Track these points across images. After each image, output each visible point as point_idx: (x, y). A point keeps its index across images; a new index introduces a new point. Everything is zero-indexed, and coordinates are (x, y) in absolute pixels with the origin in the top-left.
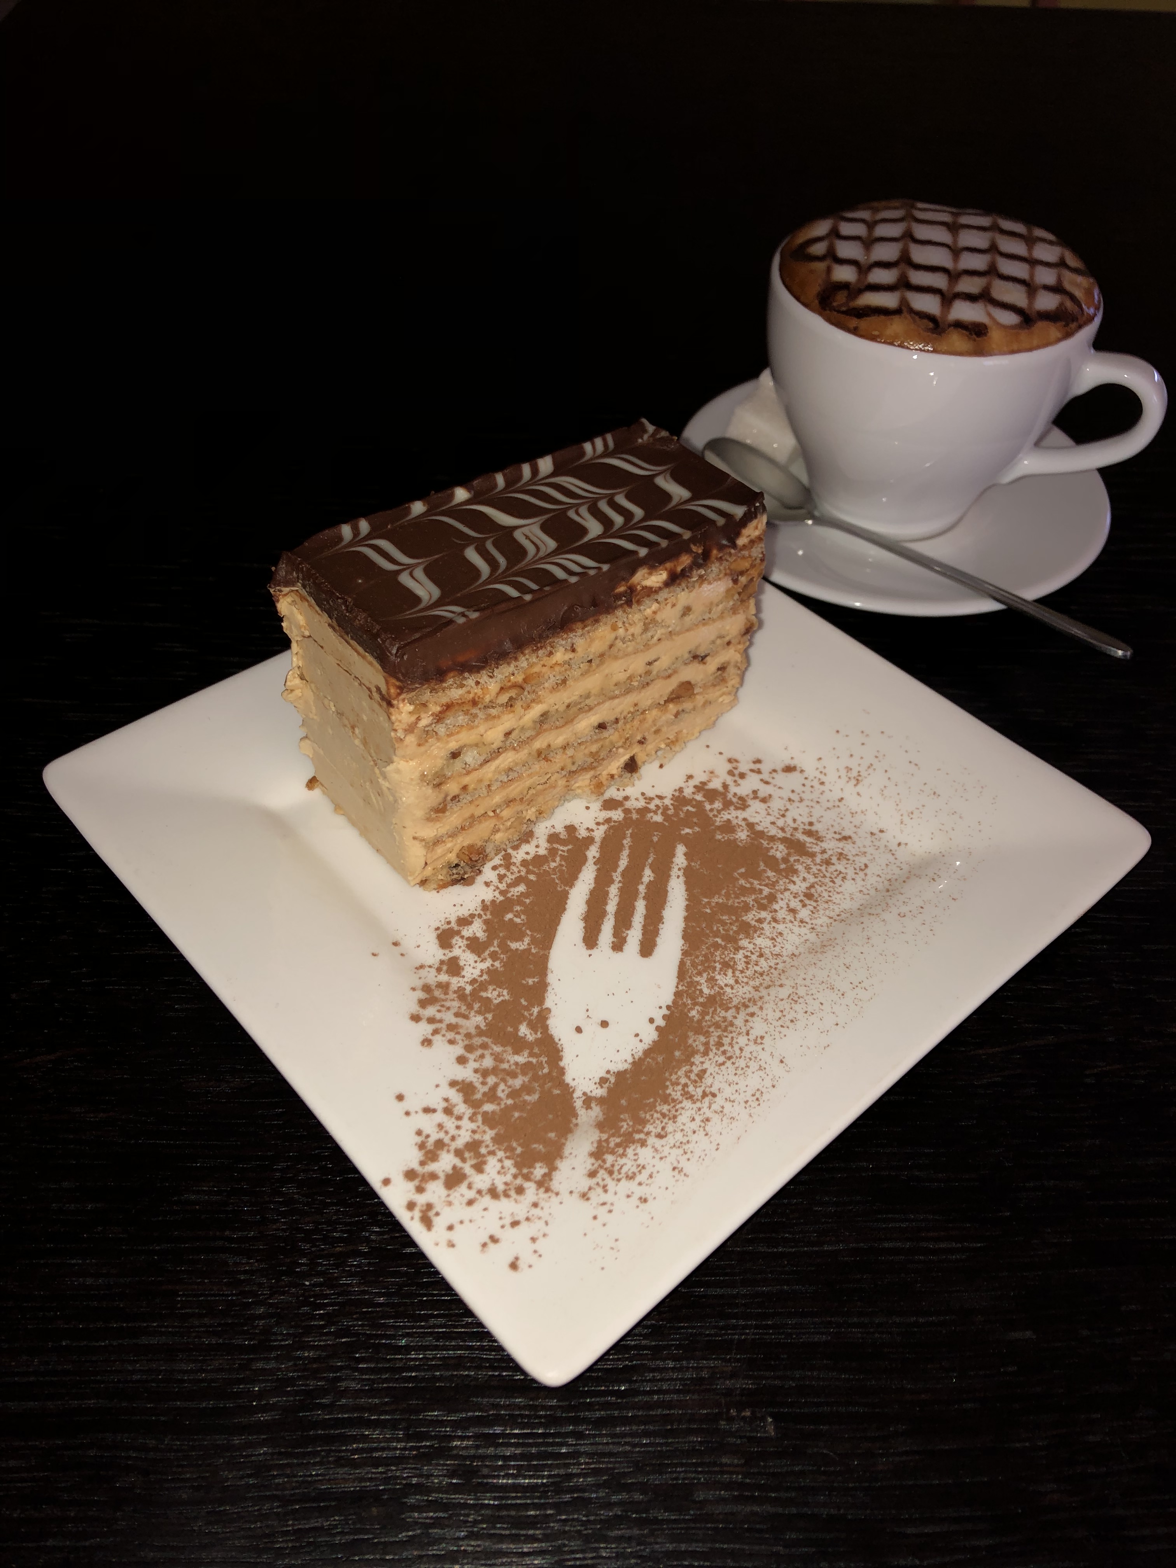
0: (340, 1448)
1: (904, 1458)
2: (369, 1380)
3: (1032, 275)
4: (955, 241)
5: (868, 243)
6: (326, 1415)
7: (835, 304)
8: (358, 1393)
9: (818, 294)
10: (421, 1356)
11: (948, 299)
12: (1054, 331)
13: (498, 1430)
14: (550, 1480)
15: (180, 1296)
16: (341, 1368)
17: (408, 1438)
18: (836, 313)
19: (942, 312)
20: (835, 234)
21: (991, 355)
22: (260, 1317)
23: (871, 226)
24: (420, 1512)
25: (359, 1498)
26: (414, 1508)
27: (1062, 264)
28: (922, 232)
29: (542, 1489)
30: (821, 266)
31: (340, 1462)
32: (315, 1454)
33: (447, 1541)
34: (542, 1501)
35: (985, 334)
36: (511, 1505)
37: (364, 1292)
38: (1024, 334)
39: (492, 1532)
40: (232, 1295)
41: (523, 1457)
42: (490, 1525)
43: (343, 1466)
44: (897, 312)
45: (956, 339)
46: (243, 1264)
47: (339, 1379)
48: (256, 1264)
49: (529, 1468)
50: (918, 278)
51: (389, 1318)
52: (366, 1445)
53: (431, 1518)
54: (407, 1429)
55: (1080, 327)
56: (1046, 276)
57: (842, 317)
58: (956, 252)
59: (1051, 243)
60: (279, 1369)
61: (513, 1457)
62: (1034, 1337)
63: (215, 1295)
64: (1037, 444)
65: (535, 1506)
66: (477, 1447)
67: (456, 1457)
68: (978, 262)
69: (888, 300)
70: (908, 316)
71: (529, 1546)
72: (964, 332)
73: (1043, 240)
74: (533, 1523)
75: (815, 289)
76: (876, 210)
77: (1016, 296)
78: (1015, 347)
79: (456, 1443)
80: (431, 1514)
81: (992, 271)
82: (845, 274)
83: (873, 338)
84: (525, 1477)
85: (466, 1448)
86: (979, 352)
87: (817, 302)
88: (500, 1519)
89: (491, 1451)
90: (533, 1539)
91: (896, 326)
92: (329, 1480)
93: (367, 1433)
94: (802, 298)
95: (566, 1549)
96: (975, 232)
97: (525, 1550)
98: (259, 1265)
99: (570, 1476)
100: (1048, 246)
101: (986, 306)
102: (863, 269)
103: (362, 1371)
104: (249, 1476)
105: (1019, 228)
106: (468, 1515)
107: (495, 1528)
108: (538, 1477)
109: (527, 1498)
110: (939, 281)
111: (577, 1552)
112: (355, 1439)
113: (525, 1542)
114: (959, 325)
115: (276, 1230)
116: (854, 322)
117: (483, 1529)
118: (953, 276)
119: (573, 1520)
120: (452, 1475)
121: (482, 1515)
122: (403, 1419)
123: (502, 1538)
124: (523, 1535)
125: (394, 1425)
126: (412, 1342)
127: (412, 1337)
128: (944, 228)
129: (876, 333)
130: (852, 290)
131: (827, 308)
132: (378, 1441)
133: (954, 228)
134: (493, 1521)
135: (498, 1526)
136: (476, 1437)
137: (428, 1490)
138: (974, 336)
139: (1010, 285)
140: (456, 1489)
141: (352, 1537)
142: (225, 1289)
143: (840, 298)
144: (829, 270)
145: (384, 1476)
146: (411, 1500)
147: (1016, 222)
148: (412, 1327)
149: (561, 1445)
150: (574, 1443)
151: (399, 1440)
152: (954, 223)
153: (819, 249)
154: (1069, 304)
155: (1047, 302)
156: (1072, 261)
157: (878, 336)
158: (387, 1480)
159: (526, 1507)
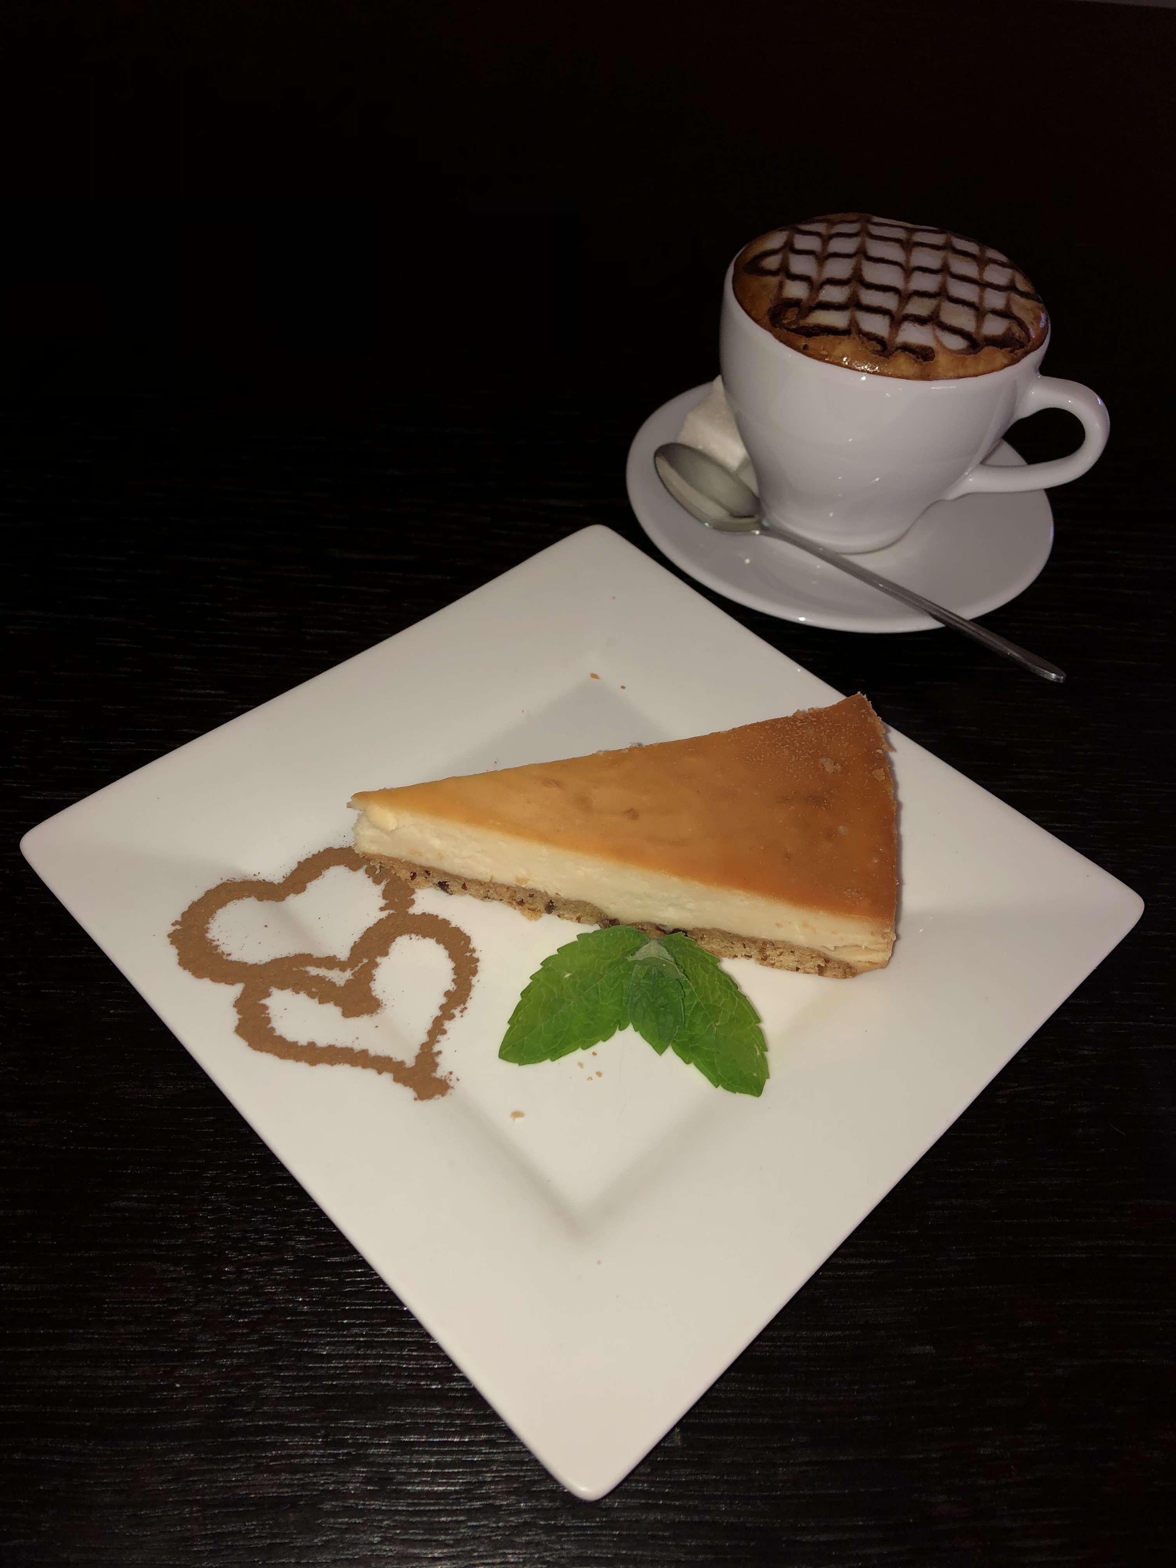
0: (259, 1455)
1: (804, 1468)
2: (290, 1387)
3: (981, 298)
4: (908, 261)
5: (822, 258)
6: (247, 1422)
7: (785, 322)
8: (279, 1401)
9: (770, 309)
10: (342, 1365)
11: (897, 320)
12: (1000, 356)
13: (413, 1438)
14: (462, 1488)
15: (106, 1303)
16: (264, 1376)
17: (326, 1445)
18: (786, 330)
19: (891, 333)
20: (789, 247)
21: (937, 380)
22: (185, 1325)
23: (826, 239)
24: (335, 1518)
25: (277, 1503)
26: (332, 1514)
27: (1011, 287)
28: (876, 249)
29: (454, 1497)
30: (773, 281)
31: (259, 1469)
32: (235, 1460)
33: (361, 1546)
34: (455, 1508)
35: (932, 358)
36: (424, 1511)
37: (289, 1301)
38: (970, 359)
39: (405, 1537)
40: (158, 1302)
41: (437, 1465)
42: (403, 1531)
43: (262, 1472)
44: (846, 332)
45: (903, 362)
46: (171, 1271)
47: (261, 1387)
48: (183, 1272)
49: (443, 1475)
50: (869, 297)
51: (312, 1326)
52: (284, 1453)
53: (347, 1523)
54: (325, 1436)
55: (1027, 353)
56: (995, 300)
57: (792, 336)
58: (908, 271)
59: (1003, 265)
60: (203, 1377)
61: (429, 1465)
62: (934, 1351)
63: (143, 1303)
64: (983, 462)
65: (448, 1513)
66: (394, 1454)
67: (371, 1464)
68: (928, 283)
69: (838, 320)
70: (857, 337)
71: (440, 1551)
72: (911, 355)
73: (995, 262)
74: (444, 1528)
75: (765, 305)
76: (832, 223)
77: (964, 319)
78: (961, 372)
79: (371, 1451)
80: (347, 1520)
81: (942, 294)
82: (796, 290)
83: (821, 358)
84: (439, 1485)
85: (382, 1455)
86: (926, 376)
87: (767, 318)
88: (414, 1525)
89: (407, 1458)
90: (443, 1545)
91: (845, 347)
92: (248, 1486)
93: (287, 1440)
94: (753, 313)
95: (476, 1554)
96: (927, 250)
97: (436, 1555)
98: (186, 1273)
99: (483, 1483)
100: (1000, 268)
101: (934, 330)
102: (815, 286)
103: (284, 1379)
104: (169, 1481)
105: (972, 247)
106: (382, 1521)
107: (407, 1534)
108: (452, 1484)
109: (439, 1504)
110: (889, 302)
111: (486, 1557)
112: (274, 1446)
113: (437, 1548)
114: (906, 348)
115: (204, 1238)
116: (803, 341)
117: (397, 1534)
118: (905, 297)
119: (483, 1526)
120: (367, 1481)
121: (395, 1521)
122: (322, 1427)
123: (413, 1543)
124: (434, 1541)
125: (312, 1433)
126: (334, 1350)
127: (334, 1345)
128: (897, 245)
129: (825, 353)
130: (804, 308)
131: (777, 325)
132: (297, 1447)
133: (907, 246)
134: (406, 1526)
135: (411, 1531)
136: (392, 1445)
137: (346, 1496)
138: (921, 360)
139: (959, 308)
140: (372, 1495)
141: (268, 1541)
142: (151, 1296)
143: (791, 315)
144: (781, 286)
145: (301, 1482)
146: (327, 1506)
147: (969, 241)
148: (334, 1336)
149: (475, 1453)
150: (487, 1451)
151: (317, 1447)
152: (909, 240)
153: (772, 262)
154: (1017, 331)
155: (994, 327)
156: (1022, 284)
157: (826, 356)
158: (303, 1487)
159: (439, 1513)
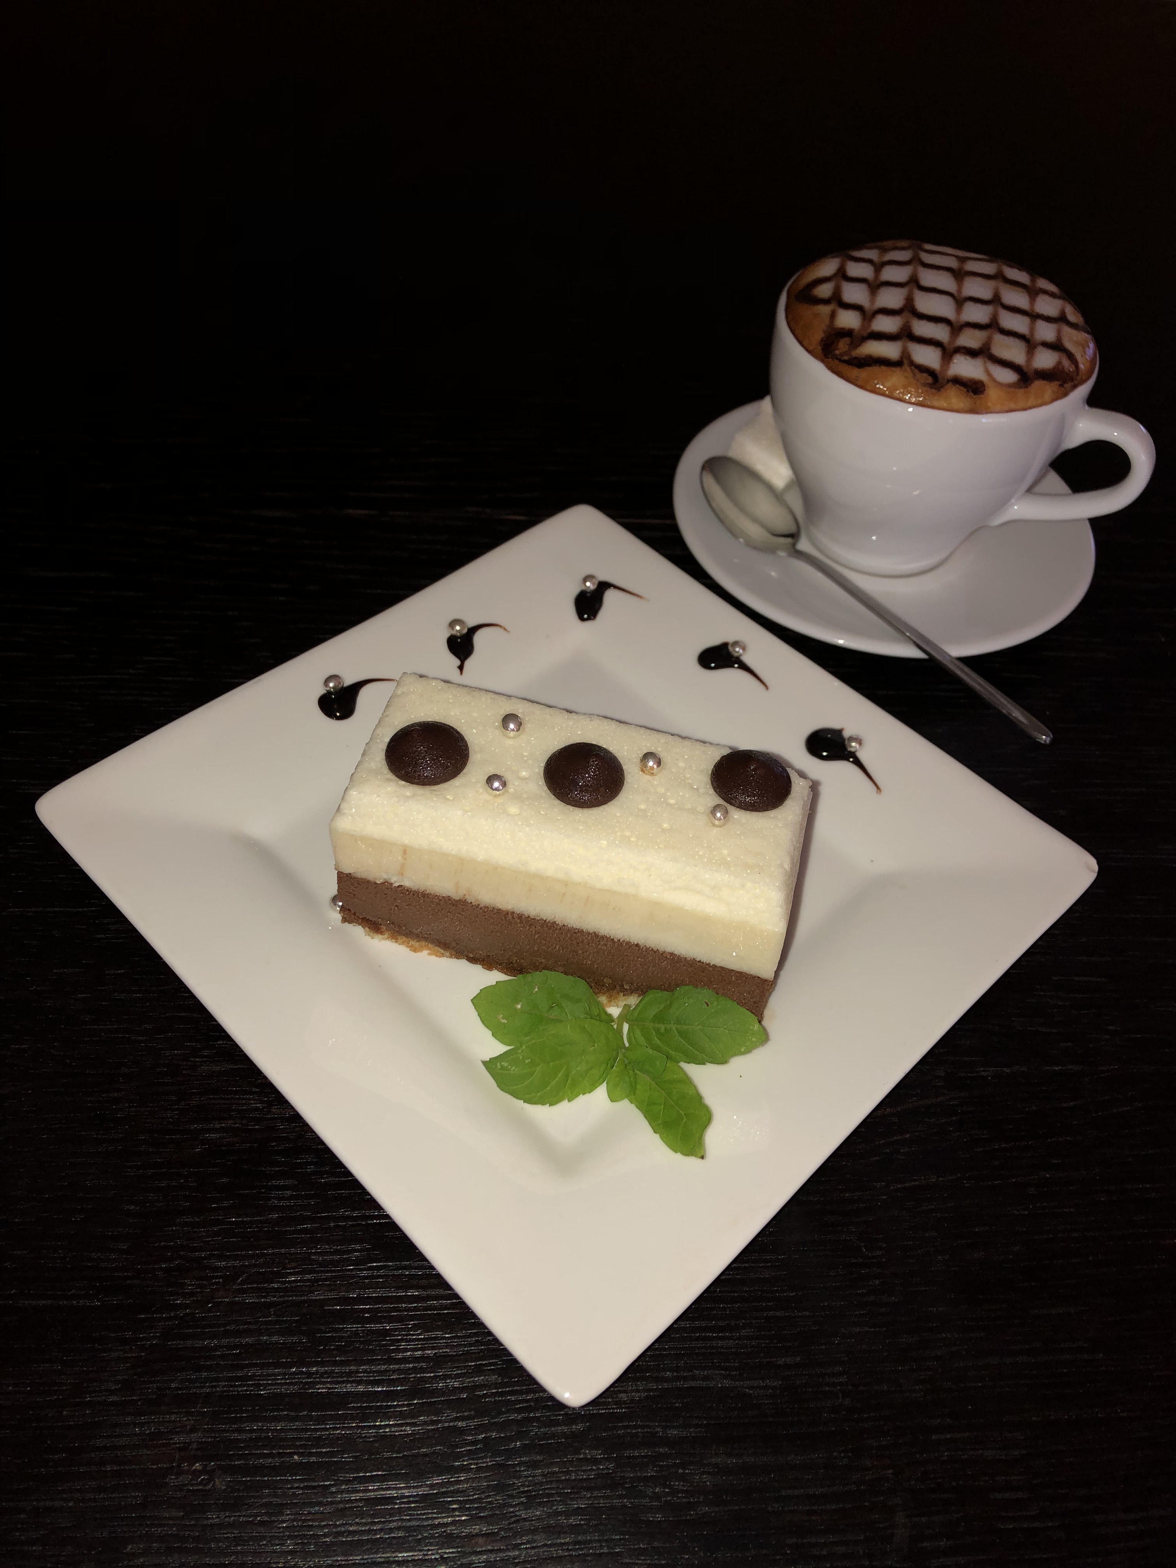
3: (1032, 329)
4: (959, 290)
5: (875, 286)
7: (837, 352)
9: (822, 340)
11: (948, 353)
12: (1049, 388)
18: (838, 361)
19: (942, 366)
20: (842, 275)
21: (989, 413)
23: (878, 267)
27: (1061, 319)
28: (928, 278)
30: (825, 310)
35: (982, 392)
38: (1020, 393)
44: (898, 364)
45: (954, 395)
50: (921, 328)
55: (1075, 387)
56: (1046, 332)
57: (844, 366)
58: (960, 302)
59: (1053, 295)
64: (1029, 490)
68: (979, 314)
69: (889, 350)
70: (908, 369)
72: (962, 388)
73: (1045, 292)
75: (818, 335)
76: (884, 250)
77: (1015, 352)
78: (1011, 406)
81: (993, 325)
82: (848, 320)
83: (873, 390)
86: (975, 410)
87: (819, 348)
91: (896, 378)
94: (806, 343)
96: (979, 279)
100: (1050, 299)
101: (985, 362)
102: (867, 315)
105: (1023, 277)
110: (940, 333)
114: (957, 381)
116: (855, 372)
118: (956, 328)
128: (949, 275)
130: (855, 338)
131: (830, 356)
133: (959, 275)
138: (971, 393)
139: (1010, 341)
143: (843, 345)
144: (833, 315)
147: (1020, 270)
152: (960, 269)
153: (825, 291)
154: (1066, 363)
155: (1045, 360)
156: (1073, 315)
157: (878, 388)
